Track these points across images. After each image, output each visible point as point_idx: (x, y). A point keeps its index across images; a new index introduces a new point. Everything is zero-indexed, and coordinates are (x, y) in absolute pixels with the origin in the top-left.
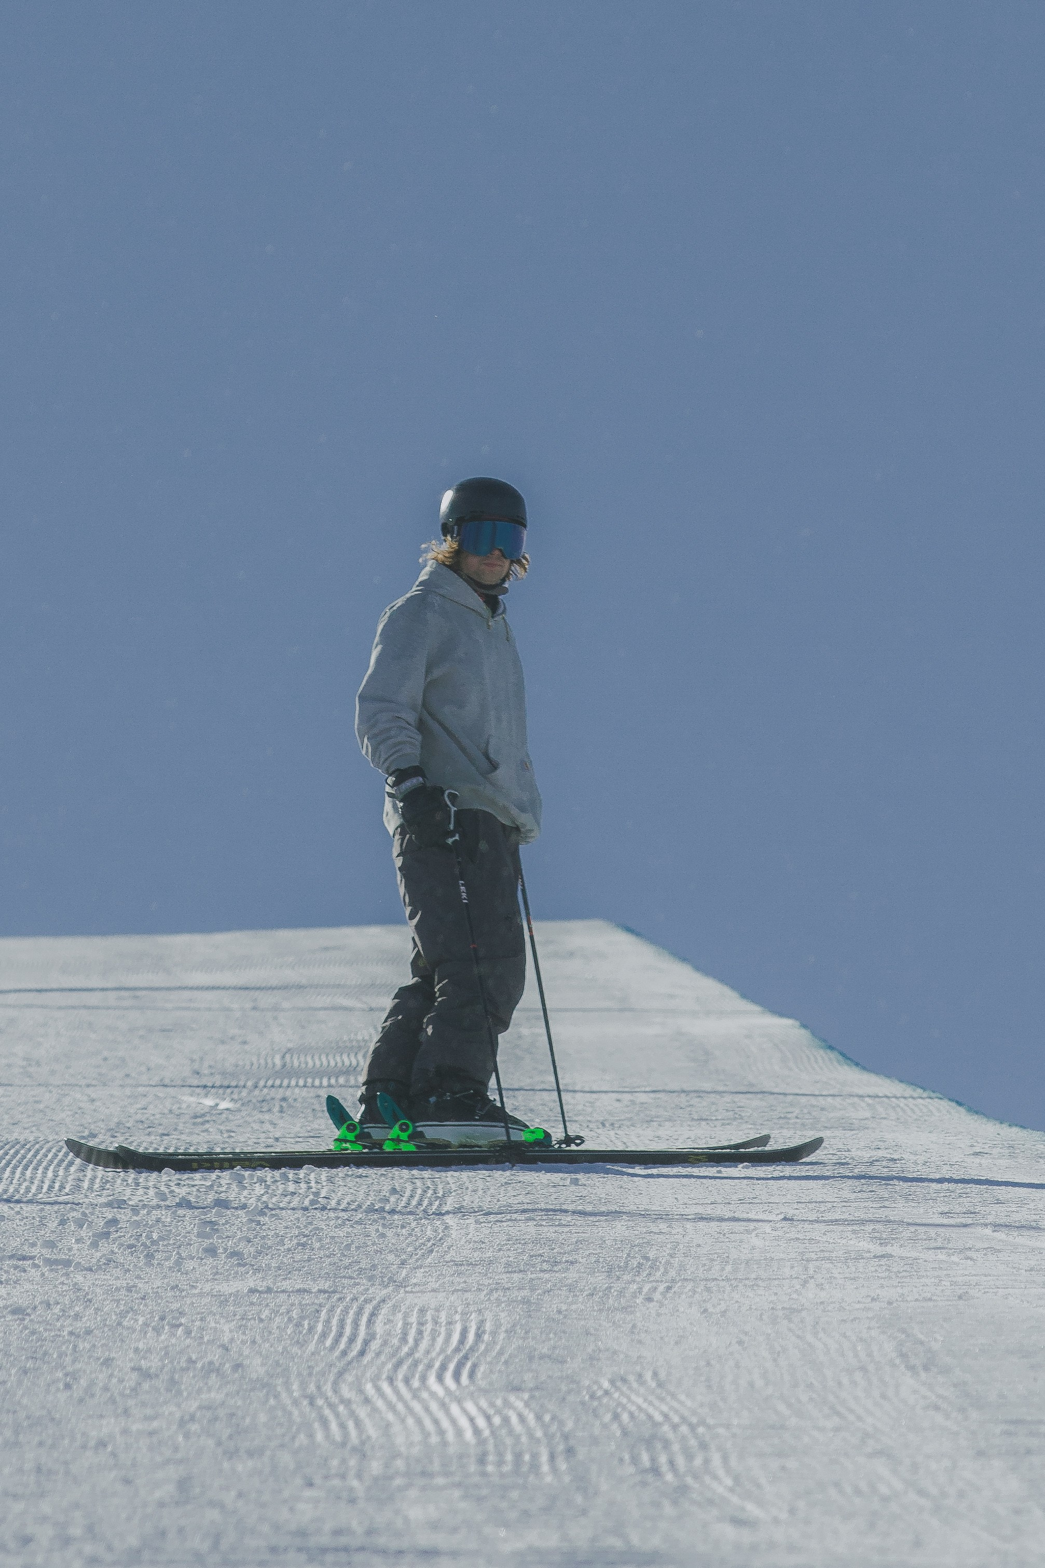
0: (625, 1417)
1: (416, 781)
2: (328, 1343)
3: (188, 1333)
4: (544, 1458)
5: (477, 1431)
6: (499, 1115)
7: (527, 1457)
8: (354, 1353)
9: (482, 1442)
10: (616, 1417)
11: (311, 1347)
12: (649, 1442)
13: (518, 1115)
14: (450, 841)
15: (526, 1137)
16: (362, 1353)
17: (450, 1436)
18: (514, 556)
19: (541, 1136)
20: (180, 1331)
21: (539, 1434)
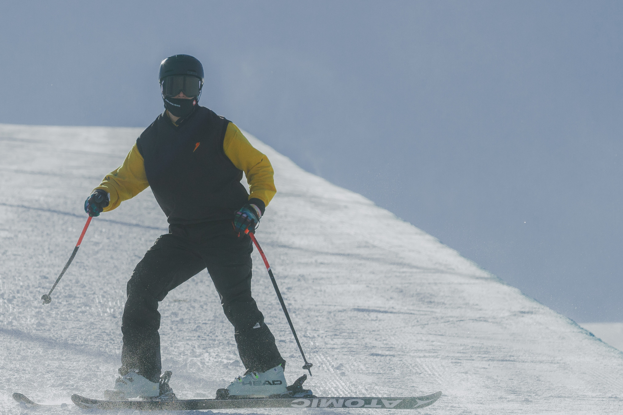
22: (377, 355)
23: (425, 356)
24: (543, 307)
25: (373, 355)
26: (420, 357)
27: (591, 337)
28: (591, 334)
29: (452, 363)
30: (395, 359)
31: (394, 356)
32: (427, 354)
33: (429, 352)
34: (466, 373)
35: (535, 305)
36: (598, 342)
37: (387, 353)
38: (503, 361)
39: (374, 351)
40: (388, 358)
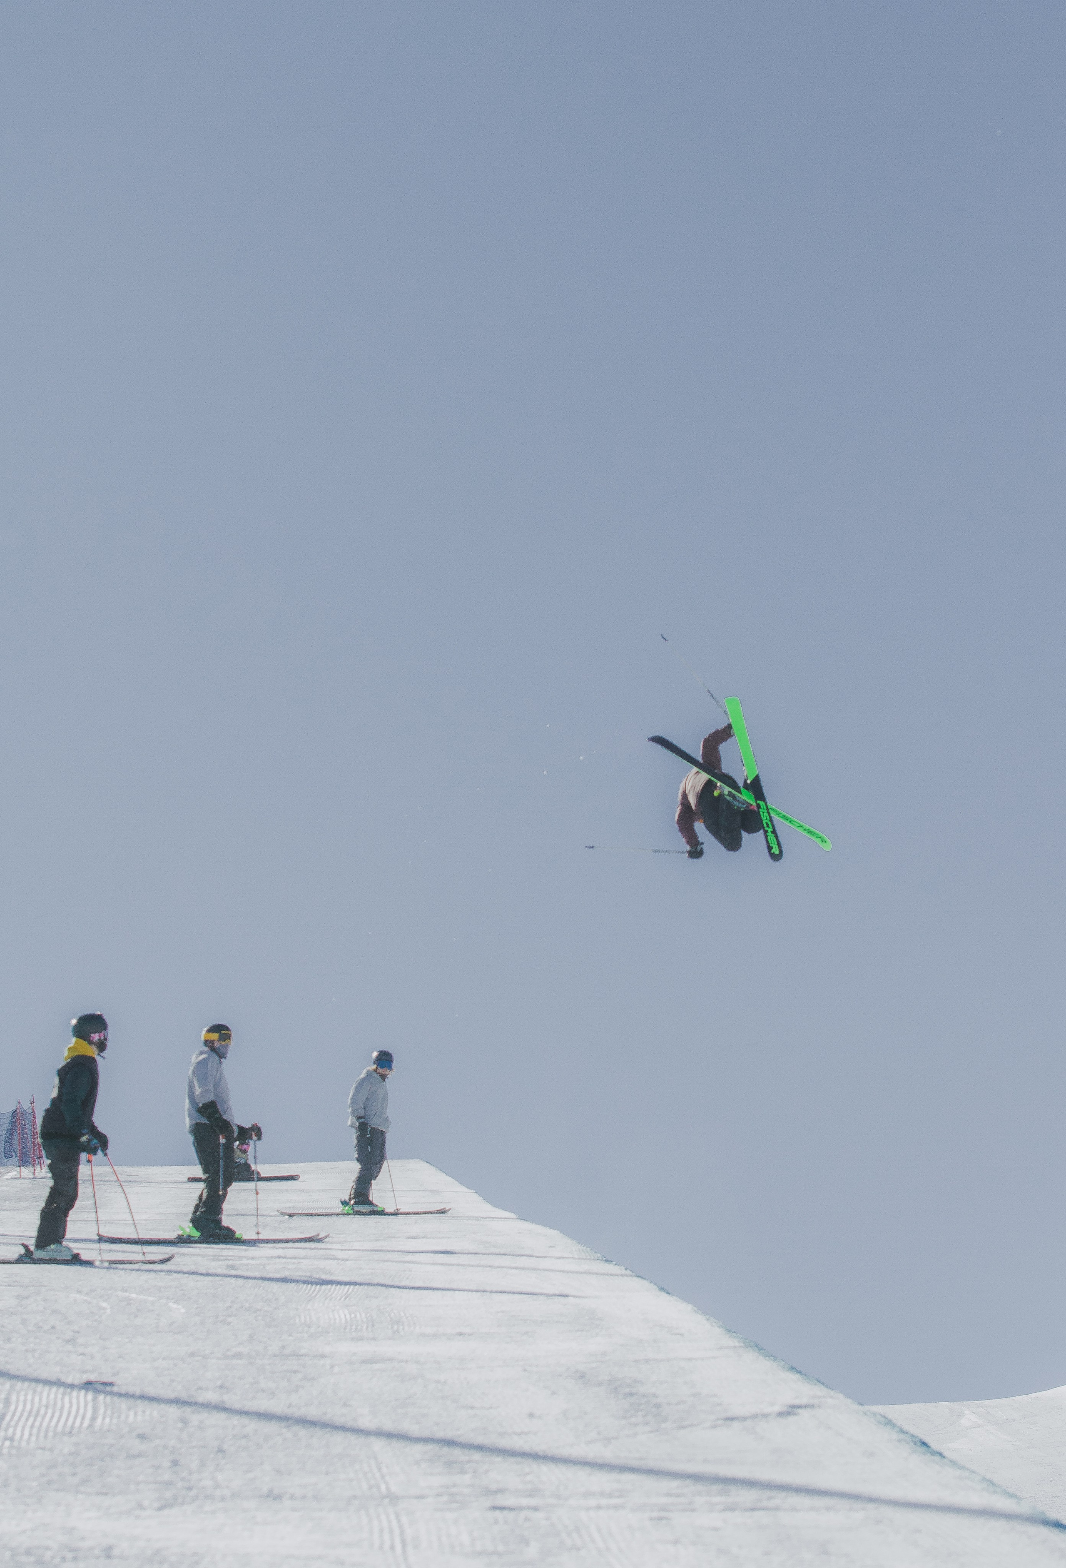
0: (392, 1315)
1: (362, 1120)
2: (306, 1292)
3: (263, 1289)
4: (365, 1327)
5: (346, 1319)
6: (371, 1203)
7: (359, 1327)
8: (314, 1295)
9: (347, 1322)
10: (389, 1315)
11: (300, 1293)
12: (398, 1322)
13: (377, 1204)
14: (368, 1136)
15: (379, 1209)
16: (316, 1295)
17: (337, 1321)
18: (390, 1068)
19: (382, 1209)
20: (261, 1288)
21: (365, 1320)
22: (502, 1508)
23: (599, 1507)
24: (832, 1393)
25: (495, 1508)
26: (589, 1509)
27: (925, 1448)
28: (924, 1444)
29: (651, 1519)
30: (540, 1515)
31: (536, 1509)
32: (604, 1502)
33: (610, 1496)
34: (676, 1542)
35: (819, 1391)
36: (937, 1458)
37: (524, 1502)
38: (753, 1509)
39: (500, 1500)
40: (523, 1514)
